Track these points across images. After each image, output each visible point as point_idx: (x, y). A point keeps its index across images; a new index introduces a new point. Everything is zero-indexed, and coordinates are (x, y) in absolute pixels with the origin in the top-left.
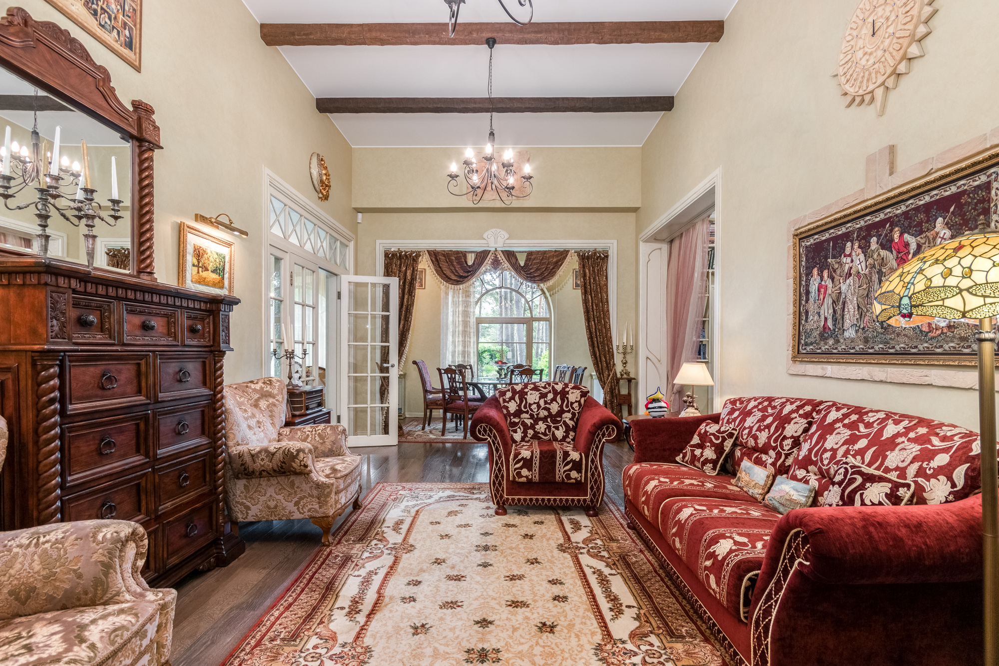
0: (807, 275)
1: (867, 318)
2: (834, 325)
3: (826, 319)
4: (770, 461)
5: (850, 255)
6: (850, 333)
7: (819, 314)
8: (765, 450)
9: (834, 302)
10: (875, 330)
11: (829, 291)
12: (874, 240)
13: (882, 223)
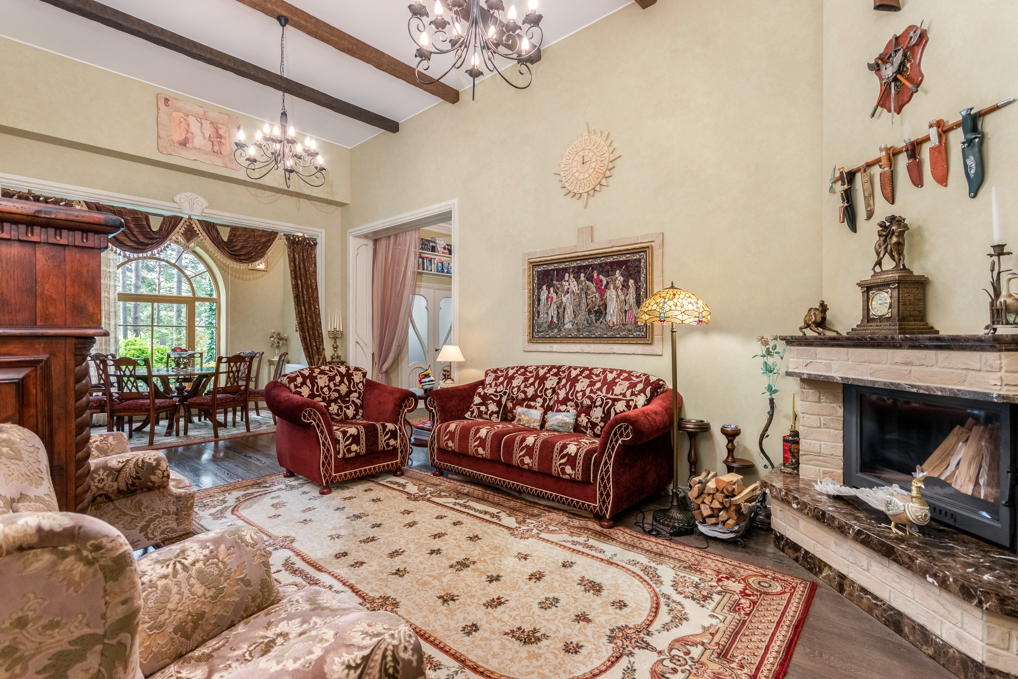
0: (538, 289)
1: (579, 318)
2: (558, 321)
3: (552, 317)
4: (538, 405)
5: (568, 281)
6: (568, 326)
7: (547, 314)
8: (534, 398)
9: (557, 307)
10: (583, 324)
11: (554, 300)
12: (582, 275)
13: (587, 267)
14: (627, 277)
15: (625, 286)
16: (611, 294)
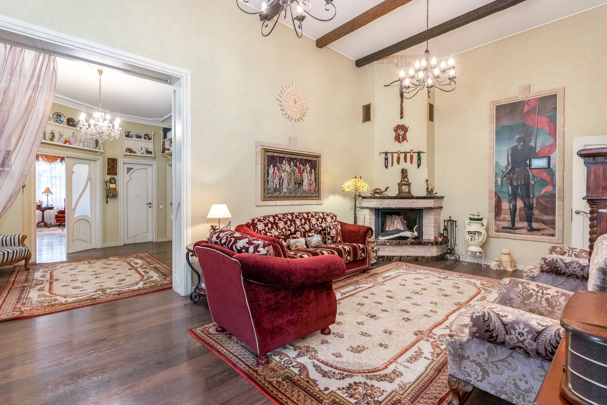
0: (268, 166)
1: (290, 186)
2: (279, 187)
3: (276, 184)
5: (285, 165)
6: (285, 190)
7: (273, 182)
9: (279, 179)
10: (292, 190)
11: (277, 175)
12: (292, 163)
13: (294, 159)
14: (312, 168)
15: (311, 172)
16: (305, 175)
